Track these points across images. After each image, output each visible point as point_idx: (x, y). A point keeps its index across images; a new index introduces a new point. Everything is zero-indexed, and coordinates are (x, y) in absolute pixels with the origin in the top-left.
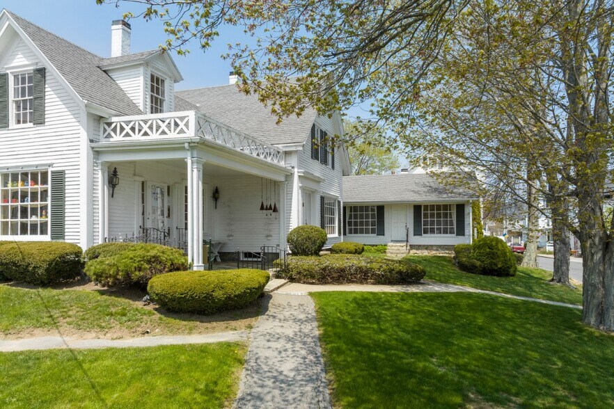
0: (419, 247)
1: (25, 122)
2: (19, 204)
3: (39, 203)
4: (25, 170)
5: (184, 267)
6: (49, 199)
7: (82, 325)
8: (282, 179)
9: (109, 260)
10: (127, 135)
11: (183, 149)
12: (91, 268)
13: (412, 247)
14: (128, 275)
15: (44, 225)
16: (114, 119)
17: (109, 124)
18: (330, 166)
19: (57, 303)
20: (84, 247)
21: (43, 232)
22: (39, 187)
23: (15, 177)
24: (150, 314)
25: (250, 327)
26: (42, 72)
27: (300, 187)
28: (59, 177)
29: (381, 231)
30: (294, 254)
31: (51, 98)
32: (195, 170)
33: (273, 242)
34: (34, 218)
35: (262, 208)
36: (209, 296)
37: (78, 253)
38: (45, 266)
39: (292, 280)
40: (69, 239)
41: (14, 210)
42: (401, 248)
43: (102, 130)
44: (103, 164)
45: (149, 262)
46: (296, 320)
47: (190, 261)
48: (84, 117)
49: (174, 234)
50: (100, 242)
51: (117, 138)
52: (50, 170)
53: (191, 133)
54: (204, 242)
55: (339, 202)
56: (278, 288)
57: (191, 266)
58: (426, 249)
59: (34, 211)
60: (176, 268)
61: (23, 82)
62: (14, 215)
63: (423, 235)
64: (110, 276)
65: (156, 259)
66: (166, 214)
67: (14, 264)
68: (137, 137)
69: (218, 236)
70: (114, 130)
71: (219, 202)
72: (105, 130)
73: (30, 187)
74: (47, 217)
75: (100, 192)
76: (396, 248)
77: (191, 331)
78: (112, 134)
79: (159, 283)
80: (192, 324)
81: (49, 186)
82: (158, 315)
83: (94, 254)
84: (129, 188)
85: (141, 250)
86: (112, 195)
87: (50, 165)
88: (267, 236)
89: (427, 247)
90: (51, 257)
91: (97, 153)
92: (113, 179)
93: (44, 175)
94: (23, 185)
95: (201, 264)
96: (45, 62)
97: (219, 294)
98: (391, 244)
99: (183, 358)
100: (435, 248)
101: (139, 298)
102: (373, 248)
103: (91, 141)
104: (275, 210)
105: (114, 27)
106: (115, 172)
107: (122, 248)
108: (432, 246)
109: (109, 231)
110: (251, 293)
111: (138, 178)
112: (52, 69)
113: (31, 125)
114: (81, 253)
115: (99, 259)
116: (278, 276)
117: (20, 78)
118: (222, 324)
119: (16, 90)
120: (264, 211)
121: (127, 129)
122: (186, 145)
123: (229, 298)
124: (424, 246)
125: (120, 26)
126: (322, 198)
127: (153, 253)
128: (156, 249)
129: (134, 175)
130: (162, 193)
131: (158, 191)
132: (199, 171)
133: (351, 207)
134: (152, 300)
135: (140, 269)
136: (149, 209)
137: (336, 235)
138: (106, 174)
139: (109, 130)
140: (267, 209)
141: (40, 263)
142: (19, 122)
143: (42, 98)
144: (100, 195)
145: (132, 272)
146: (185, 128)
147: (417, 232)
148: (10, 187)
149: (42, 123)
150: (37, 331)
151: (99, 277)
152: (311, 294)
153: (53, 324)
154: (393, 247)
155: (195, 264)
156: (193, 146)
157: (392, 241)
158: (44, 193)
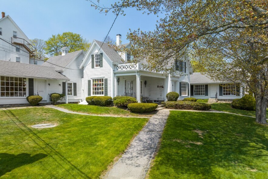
0: (221, 100)
1: (98, 66)
2: (97, 87)
3: (101, 87)
4: (98, 78)
5: (136, 102)
6: (104, 86)
7: (114, 113)
8: (165, 77)
9: (119, 100)
10: (122, 69)
11: (135, 72)
12: (115, 102)
13: (219, 100)
14: (123, 104)
15: (103, 92)
16: (119, 65)
17: (118, 66)
18: (184, 72)
19: (108, 110)
20: (112, 97)
21: (103, 94)
22: (101, 83)
23: (96, 80)
24: (128, 112)
25: (151, 116)
26: (102, 54)
27: (171, 80)
28: (106, 80)
29: (207, 94)
30: (168, 101)
31: (104, 60)
32: (138, 78)
33: (162, 97)
34: (100, 90)
35: (158, 87)
36: (141, 108)
37: (111, 99)
38: (105, 101)
39: (166, 108)
40: (109, 95)
41: (96, 88)
42: (213, 100)
43: (116, 68)
44: (116, 76)
45: (128, 100)
46: (162, 116)
47: (137, 101)
48: (112, 65)
49: (134, 94)
50: (116, 96)
51: (119, 70)
52: (104, 78)
53: (137, 68)
54: (141, 96)
55: (188, 84)
56: (161, 109)
57: (137, 102)
58: (224, 101)
59: (100, 89)
60: (134, 102)
61: (97, 57)
62: (96, 90)
63: (223, 95)
64: (119, 104)
65: (129, 100)
66: (131, 89)
67: (98, 101)
68: (124, 70)
69: (146, 95)
70: (119, 68)
71: (146, 85)
72: (117, 68)
73: (99, 83)
74: (103, 90)
75: (115, 83)
76: (212, 100)
77: (137, 116)
78: (118, 69)
79: (130, 105)
80: (138, 115)
81: (104, 82)
82: (130, 113)
83: (115, 99)
84: (122, 82)
85: (126, 98)
86: (118, 84)
87: (104, 77)
88: (161, 95)
89: (224, 100)
90: (106, 99)
91: (115, 74)
92: (118, 80)
93: (103, 79)
94: (97, 82)
95: (140, 102)
96: (102, 51)
97: (143, 108)
98: (210, 99)
99: (135, 119)
100: (228, 100)
101: (125, 109)
102: (203, 100)
103: (114, 71)
104: (163, 87)
105: (117, 36)
106: (119, 78)
107: (121, 97)
108: (226, 100)
109: (118, 94)
110: (151, 108)
111: (124, 79)
112: (104, 53)
113: (99, 67)
114: (112, 98)
115: (117, 100)
116: (162, 107)
117: (97, 55)
118: (145, 115)
119: (96, 59)
120: (159, 88)
121: (122, 67)
122: (136, 72)
123: (146, 109)
124: (223, 99)
125: (119, 36)
126: (180, 83)
127: (128, 98)
128: (129, 98)
129: (123, 79)
130: (130, 83)
131: (129, 82)
132: (139, 78)
133: (195, 85)
134: (129, 110)
135: (126, 102)
136: (127, 88)
137: (187, 95)
138: (117, 79)
139: (118, 68)
140: (160, 87)
141: (104, 101)
142: (96, 66)
143: (102, 60)
144: (115, 84)
145: (124, 103)
146: (136, 67)
147: (221, 95)
148: (94, 83)
149: (102, 67)
150: (106, 114)
151: (117, 104)
152: (170, 111)
153: (109, 113)
154: (211, 100)
155: (139, 101)
156: (138, 72)
157: (211, 98)
158: (103, 84)
